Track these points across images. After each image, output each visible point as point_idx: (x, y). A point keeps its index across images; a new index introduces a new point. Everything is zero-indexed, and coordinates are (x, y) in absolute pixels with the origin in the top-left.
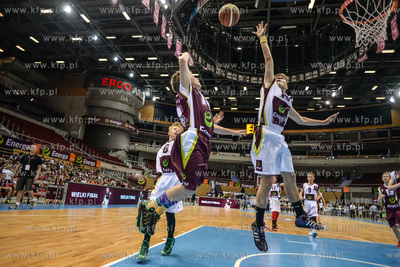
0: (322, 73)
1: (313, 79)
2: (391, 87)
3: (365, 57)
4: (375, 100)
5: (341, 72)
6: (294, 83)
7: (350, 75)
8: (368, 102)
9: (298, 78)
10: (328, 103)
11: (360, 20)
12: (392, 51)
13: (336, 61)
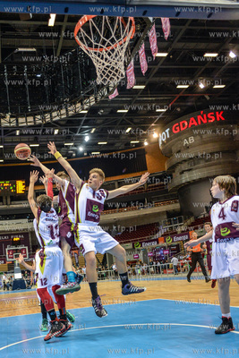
0: (71, 113)
1: (61, 120)
2: (145, 129)
3: (116, 93)
4: (129, 144)
5: (93, 110)
6: (40, 125)
7: (102, 116)
8: (123, 146)
9: (43, 119)
10: (81, 149)
11: (96, 47)
12: (143, 87)
13: (85, 98)
